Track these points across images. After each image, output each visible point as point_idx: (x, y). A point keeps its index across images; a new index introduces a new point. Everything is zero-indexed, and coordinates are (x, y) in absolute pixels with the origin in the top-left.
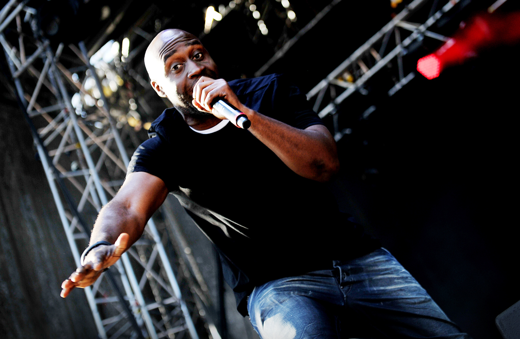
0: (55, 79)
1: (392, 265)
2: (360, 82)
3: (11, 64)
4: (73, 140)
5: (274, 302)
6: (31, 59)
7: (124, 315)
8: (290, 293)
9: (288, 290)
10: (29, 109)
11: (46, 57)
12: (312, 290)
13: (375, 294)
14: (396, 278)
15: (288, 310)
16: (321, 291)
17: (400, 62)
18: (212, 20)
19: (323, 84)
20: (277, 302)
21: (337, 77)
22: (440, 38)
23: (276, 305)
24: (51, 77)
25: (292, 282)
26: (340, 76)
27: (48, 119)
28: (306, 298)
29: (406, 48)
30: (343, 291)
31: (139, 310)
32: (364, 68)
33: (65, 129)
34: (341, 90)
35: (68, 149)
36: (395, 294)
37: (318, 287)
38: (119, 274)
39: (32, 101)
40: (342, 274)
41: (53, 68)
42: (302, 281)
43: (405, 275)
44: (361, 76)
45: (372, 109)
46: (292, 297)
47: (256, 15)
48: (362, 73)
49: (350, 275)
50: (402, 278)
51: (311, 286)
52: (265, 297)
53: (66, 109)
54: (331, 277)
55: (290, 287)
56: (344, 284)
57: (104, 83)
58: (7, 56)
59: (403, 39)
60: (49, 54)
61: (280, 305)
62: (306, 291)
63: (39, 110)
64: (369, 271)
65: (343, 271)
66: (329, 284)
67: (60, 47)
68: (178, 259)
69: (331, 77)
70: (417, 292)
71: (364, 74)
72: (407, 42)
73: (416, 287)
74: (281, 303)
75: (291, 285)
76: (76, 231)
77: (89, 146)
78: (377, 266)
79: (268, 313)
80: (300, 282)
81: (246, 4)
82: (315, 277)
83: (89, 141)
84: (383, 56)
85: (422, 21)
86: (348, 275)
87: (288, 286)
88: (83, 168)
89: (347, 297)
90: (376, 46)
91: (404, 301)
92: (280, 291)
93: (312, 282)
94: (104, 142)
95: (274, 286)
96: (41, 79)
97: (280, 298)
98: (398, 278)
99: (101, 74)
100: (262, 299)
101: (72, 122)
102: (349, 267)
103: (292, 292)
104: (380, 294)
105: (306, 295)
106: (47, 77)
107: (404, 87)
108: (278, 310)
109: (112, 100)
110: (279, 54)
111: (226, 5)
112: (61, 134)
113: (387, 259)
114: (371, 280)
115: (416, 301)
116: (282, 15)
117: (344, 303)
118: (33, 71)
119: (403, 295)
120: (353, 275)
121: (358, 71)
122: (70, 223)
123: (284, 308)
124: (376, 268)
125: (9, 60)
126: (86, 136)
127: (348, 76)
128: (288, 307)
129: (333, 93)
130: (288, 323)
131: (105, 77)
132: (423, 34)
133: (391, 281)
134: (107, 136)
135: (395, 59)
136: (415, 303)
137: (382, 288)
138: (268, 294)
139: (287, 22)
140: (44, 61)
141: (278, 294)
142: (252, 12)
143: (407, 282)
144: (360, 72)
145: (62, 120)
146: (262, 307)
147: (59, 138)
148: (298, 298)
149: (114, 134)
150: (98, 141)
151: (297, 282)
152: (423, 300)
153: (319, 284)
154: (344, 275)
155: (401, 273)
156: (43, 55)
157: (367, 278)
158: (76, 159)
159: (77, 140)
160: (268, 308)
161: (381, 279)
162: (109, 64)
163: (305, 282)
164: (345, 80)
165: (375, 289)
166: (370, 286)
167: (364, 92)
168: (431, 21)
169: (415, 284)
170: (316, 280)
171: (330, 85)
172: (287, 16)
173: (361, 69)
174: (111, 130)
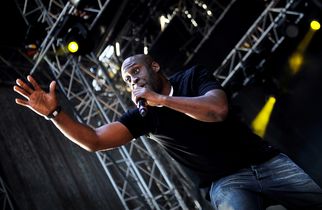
0: (80, 75)
1: (287, 163)
2: (254, 47)
3: (53, 71)
4: (96, 109)
5: (221, 195)
6: (64, 67)
7: (142, 205)
8: (230, 188)
9: (228, 186)
10: (68, 96)
11: (73, 64)
12: (242, 184)
13: (278, 183)
14: (289, 171)
15: (229, 199)
16: (247, 184)
17: (275, 31)
18: (164, 23)
19: (234, 51)
20: (223, 195)
21: (240, 46)
22: (296, 13)
23: (223, 197)
24: (78, 74)
25: (231, 181)
26: (242, 45)
27: (80, 99)
28: (239, 190)
29: (277, 23)
30: (260, 183)
31: (151, 201)
32: (255, 38)
33: (90, 103)
34: (244, 53)
35: (94, 114)
36: (289, 181)
37: (245, 182)
38: (136, 182)
39: (69, 91)
40: (258, 174)
41: (78, 69)
42: (236, 180)
43: (295, 168)
44: (254, 43)
45: (263, 61)
46: (231, 191)
47: (189, 16)
48: (254, 41)
49: (263, 174)
50: (293, 170)
51: (241, 182)
52: (216, 192)
53: (89, 91)
54: (252, 176)
55: (230, 184)
56: (260, 179)
57: (109, 70)
58: (50, 67)
59: (274, 18)
60: (74, 62)
61: (225, 197)
62: (238, 185)
63: (74, 95)
64: (274, 169)
65: (258, 172)
66: (252, 180)
67: (80, 57)
68: (169, 165)
69: (237, 46)
70: (302, 178)
71: (256, 41)
72: (277, 19)
73: (302, 174)
74: (225, 195)
75: (230, 183)
76: (107, 161)
77: (106, 111)
78: (278, 165)
79: (219, 202)
80: (235, 181)
81: (183, 11)
82: (243, 177)
83: (105, 108)
84: (265, 30)
85: (283, 6)
86: (262, 173)
87: (228, 184)
88: (105, 123)
89: (262, 186)
90: (260, 25)
91: (295, 184)
92: (224, 188)
93: (242, 180)
94: (114, 107)
95: (221, 185)
96: (72, 76)
97: (224, 192)
98: (291, 171)
99: (106, 65)
100: (215, 194)
101: (94, 98)
102: (262, 169)
103: (231, 188)
104: (281, 182)
105: (239, 188)
106: (75, 75)
107: (280, 45)
108: (225, 200)
109: (115, 79)
110: (206, 37)
111: (171, 14)
112: (89, 106)
113: (283, 160)
114: (275, 175)
115: (302, 183)
116: (204, 14)
117: (261, 190)
118: (67, 73)
119: (295, 181)
120: (265, 173)
121: (252, 41)
122: (102, 157)
123: (227, 198)
124: (278, 167)
125: (52, 69)
126: (103, 106)
127: (246, 45)
128: (229, 197)
129: (240, 55)
130: (231, 207)
131: (109, 67)
132: (285, 13)
133: (286, 173)
134: (115, 103)
135: (272, 30)
136: (301, 185)
137: (282, 178)
138: (218, 191)
139: (208, 17)
140: (72, 66)
141: (223, 190)
142: (187, 15)
143: (296, 173)
144: (253, 41)
145: (88, 99)
146: (215, 199)
147: (88, 108)
148: (234, 191)
149: (119, 101)
150: (110, 107)
151: (233, 181)
152: (306, 182)
153: (246, 180)
154: (259, 174)
155: (292, 167)
156: (71, 63)
157: (272, 174)
158: (100, 119)
159: (99, 109)
160: (219, 199)
161: (281, 173)
162: (110, 59)
163: (238, 180)
164: (246, 47)
165: (278, 179)
166: (275, 178)
167: (257, 52)
168: (288, 6)
169: (302, 173)
170: (244, 178)
171: (237, 51)
172: (207, 13)
173: (254, 39)
174: (117, 99)
